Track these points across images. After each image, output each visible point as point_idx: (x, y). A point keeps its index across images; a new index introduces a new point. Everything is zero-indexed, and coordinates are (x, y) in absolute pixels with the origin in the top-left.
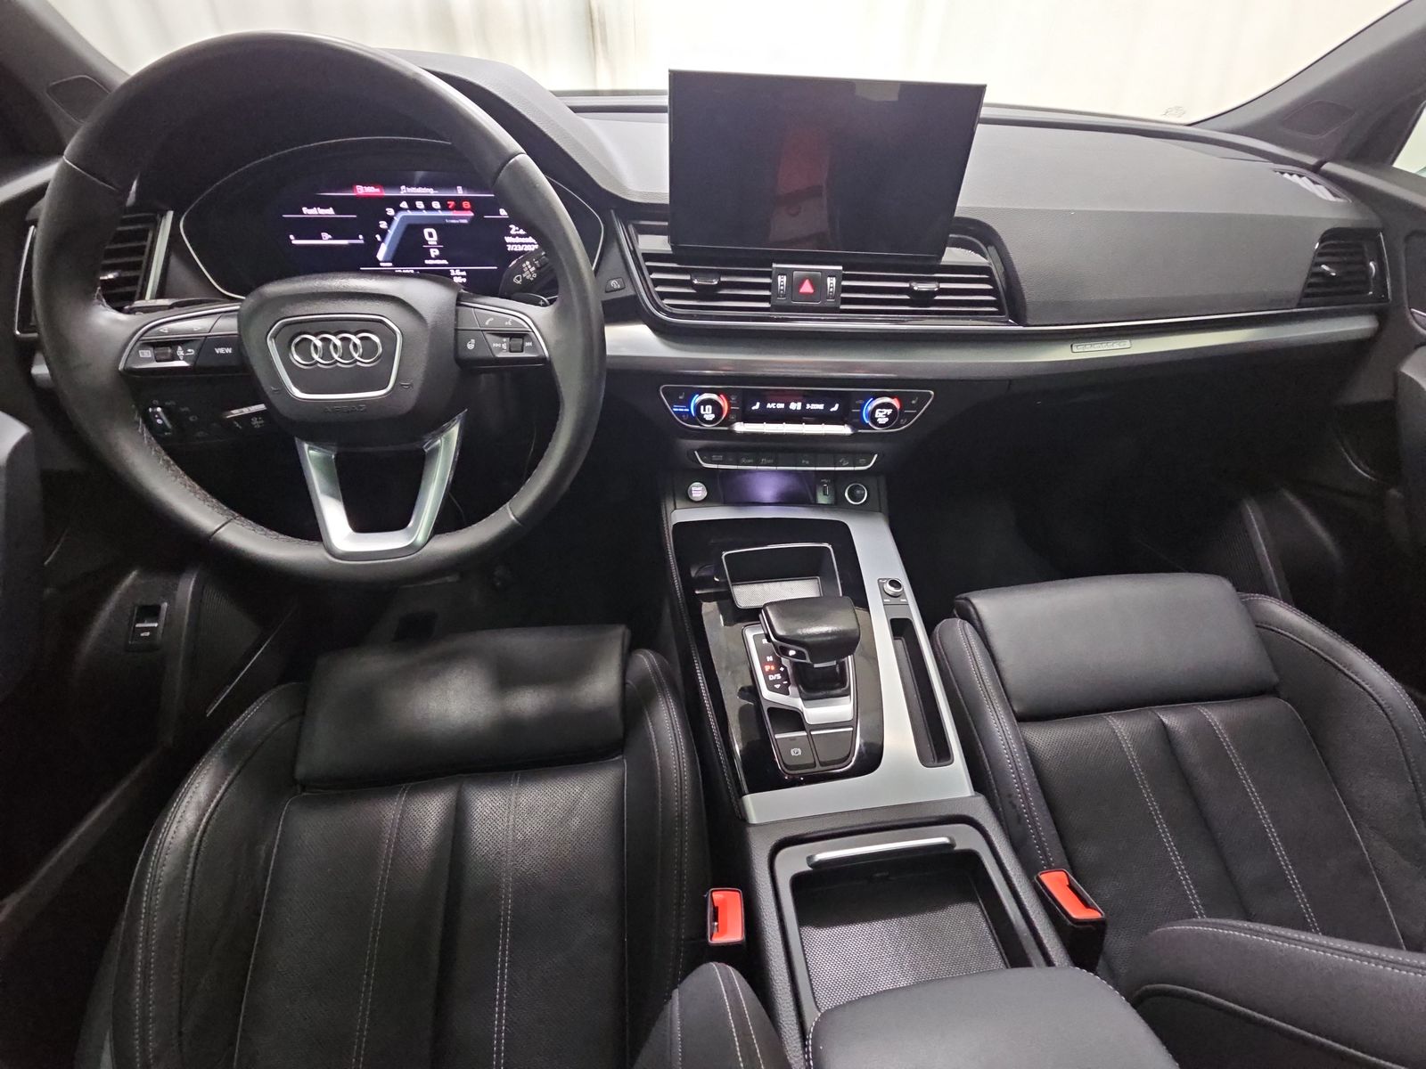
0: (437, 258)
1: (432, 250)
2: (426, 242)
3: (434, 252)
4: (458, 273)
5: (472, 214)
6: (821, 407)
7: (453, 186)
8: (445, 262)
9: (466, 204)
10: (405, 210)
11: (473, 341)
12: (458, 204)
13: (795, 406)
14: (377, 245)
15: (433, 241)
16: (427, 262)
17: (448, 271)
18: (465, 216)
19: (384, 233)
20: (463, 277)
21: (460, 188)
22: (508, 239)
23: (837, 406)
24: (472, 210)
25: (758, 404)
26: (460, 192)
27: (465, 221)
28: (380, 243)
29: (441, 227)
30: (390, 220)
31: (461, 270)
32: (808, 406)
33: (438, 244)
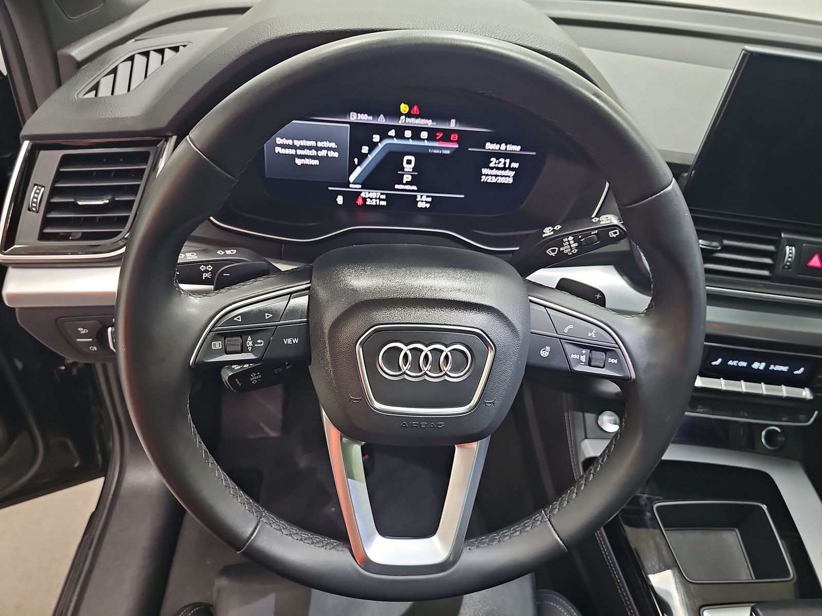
0: (408, 183)
1: (405, 176)
2: (403, 169)
3: (407, 178)
4: (424, 198)
5: (456, 146)
6: (785, 369)
7: (448, 120)
8: (415, 188)
9: (454, 137)
10: (392, 137)
11: (548, 348)
12: (446, 135)
13: (758, 366)
14: (353, 168)
15: (408, 168)
16: (397, 187)
17: (416, 196)
18: (447, 148)
19: (363, 157)
20: (427, 202)
21: (453, 121)
22: (485, 171)
23: (802, 369)
24: (457, 142)
25: (720, 360)
26: (453, 125)
27: (448, 152)
28: (355, 167)
29: (422, 156)
30: (373, 146)
31: (427, 196)
32: (772, 367)
33: (413, 171)
